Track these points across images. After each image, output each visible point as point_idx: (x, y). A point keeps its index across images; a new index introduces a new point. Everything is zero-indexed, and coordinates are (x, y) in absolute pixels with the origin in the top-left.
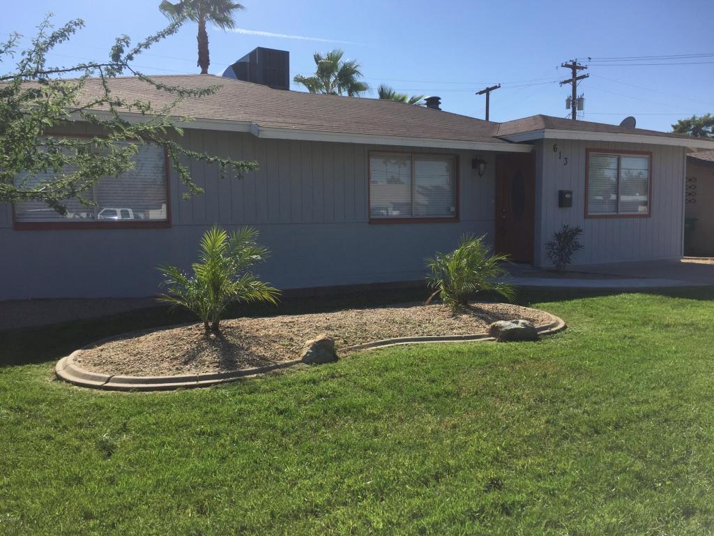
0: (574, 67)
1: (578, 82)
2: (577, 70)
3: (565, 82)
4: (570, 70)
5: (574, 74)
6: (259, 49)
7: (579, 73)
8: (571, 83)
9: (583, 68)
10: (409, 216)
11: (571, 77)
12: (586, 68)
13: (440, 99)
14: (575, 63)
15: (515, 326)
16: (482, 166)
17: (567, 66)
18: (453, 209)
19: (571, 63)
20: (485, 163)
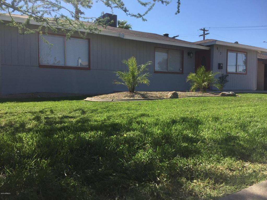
0: (204, 30)
1: (205, 35)
2: (205, 32)
3: (201, 36)
4: (203, 31)
5: (204, 33)
6: (107, 13)
7: (206, 33)
8: (203, 36)
9: (207, 31)
10: (167, 71)
11: (203, 34)
12: (208, 31)
13: (168, 35)
14: (204, 29)
15: (229, 93)
16: (192, 54)
17: (202, 30)
18: (181, 69)
19: (203, 29)
20: (193, 54)
